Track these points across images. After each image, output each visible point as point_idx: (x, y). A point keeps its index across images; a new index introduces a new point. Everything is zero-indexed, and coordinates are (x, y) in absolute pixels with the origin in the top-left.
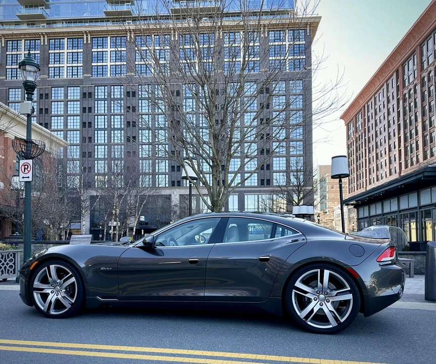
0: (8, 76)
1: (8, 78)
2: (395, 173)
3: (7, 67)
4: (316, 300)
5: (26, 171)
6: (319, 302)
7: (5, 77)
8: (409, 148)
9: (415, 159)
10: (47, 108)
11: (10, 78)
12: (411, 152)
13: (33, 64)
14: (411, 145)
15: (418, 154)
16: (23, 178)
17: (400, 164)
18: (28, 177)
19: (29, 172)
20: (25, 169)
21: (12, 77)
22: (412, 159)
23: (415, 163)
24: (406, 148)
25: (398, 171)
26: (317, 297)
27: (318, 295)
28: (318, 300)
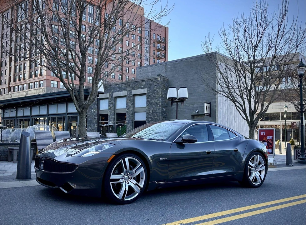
2: (5, 84)
8: (18, 67)
9: (22, 76)
12: (20, 71)
14: (20, 65)
15: (25, 73)
17: (10, 78)
22: (19, 76)
23: (22, 79)
24: (15, 67)
25: (7, 82)
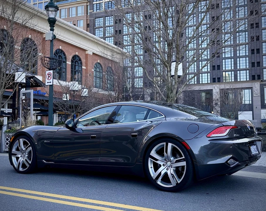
0: (94, 9)
1: (94, 11)
3: (94, 3)
4: (165, 166)
5: (50, 78)
6: (167, 167)
7: (92, 11)
10: (120, 29)
11: (96, 11)
13: (53, 6)
16: (48, 83)
18: (51, 82)
19: (51, 78)
20: (49, 77)
21: (97, 10)
26: (165, 163)
27: (166, 162)
28: (166, 166)
